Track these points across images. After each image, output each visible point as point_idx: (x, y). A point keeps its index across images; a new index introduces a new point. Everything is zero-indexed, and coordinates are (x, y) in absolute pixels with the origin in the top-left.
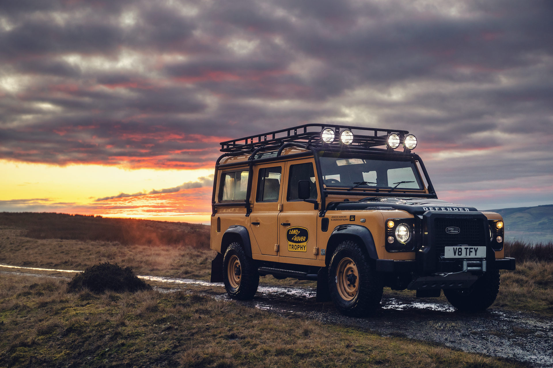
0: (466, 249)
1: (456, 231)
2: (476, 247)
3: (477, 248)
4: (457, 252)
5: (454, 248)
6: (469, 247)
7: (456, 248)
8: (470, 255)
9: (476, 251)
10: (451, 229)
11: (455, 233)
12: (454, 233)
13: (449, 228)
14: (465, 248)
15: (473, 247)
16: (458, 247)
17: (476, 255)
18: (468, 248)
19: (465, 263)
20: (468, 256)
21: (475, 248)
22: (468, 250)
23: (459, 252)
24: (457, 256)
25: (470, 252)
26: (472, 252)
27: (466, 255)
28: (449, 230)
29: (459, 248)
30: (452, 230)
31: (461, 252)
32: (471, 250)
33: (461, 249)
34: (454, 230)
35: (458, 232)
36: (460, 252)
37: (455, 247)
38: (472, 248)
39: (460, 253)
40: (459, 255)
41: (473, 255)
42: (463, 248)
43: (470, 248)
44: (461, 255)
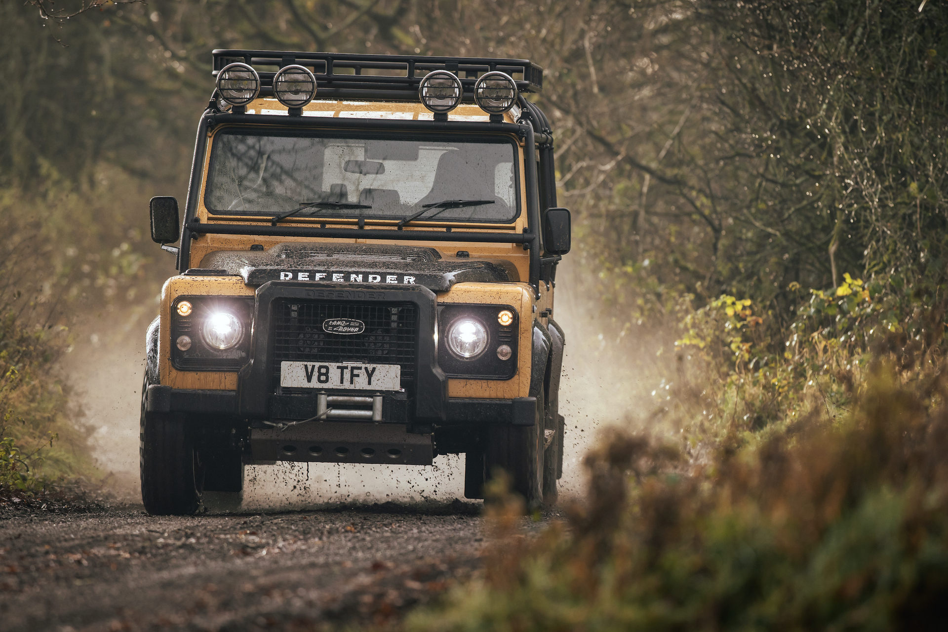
0: (342, 369)
1: (352, 329)
2: (370, 367)
3: (374, 369)
4: (316, 374)
5: (306, 366)
6: (350, 364)
7: (313, 366)
8: (352, 382)
9: (370, 375)
10: (339, 323)
11: (350, 332)
12: (346, 332)
13: (333, 321)
14: (338, 367)
15: (363, 366)
16: (317, 364)
17: (369, 383)
18: (346, 368)
19: (323, 400)
20: (347, 385)
21: (366, 369)
22: (347, 375)
23: (320, 374)
24: (314, 384)
25: (353, 376)
26: (358, 376)
27: (342, 382)
28: (331, 326)
29: (320, 368)
30: (342, 326)
31: (326, 374)
32: (356, 372)
33: (327, 368)
34: (349, 326)
35: (358, 331)
36: (324, 376)
37: (310, 364)
38: (360, 368)
39: (323, 378)
40: (320, 381)
41: (361, 383)
42: (333, 367)
43: (353, 368)
44: (327, 381)
